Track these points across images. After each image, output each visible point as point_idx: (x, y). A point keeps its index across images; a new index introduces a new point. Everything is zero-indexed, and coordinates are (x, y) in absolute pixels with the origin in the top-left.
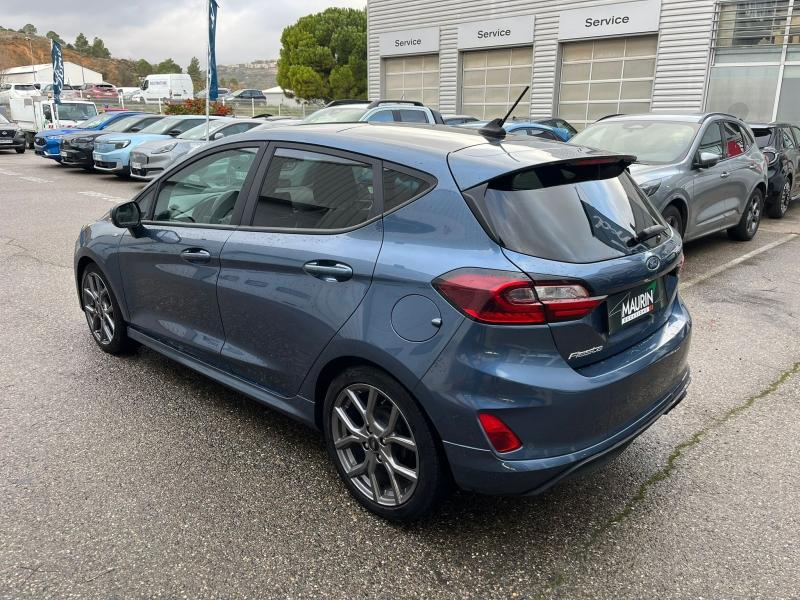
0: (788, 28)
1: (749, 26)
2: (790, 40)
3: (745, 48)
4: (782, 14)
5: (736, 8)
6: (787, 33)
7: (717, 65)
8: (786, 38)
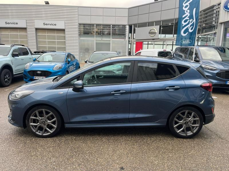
0: (95, 31)
1: (86, 30)
2: (96, 34)
3: (86, 35)
4: (93, 28)
5: (83, 25)
6: (95, 32)
7: (81, 39)
8: (95, 33)
